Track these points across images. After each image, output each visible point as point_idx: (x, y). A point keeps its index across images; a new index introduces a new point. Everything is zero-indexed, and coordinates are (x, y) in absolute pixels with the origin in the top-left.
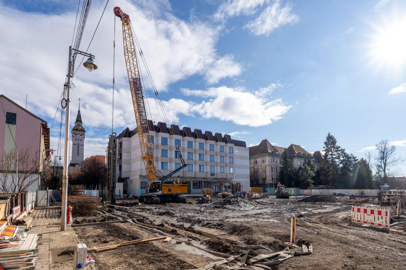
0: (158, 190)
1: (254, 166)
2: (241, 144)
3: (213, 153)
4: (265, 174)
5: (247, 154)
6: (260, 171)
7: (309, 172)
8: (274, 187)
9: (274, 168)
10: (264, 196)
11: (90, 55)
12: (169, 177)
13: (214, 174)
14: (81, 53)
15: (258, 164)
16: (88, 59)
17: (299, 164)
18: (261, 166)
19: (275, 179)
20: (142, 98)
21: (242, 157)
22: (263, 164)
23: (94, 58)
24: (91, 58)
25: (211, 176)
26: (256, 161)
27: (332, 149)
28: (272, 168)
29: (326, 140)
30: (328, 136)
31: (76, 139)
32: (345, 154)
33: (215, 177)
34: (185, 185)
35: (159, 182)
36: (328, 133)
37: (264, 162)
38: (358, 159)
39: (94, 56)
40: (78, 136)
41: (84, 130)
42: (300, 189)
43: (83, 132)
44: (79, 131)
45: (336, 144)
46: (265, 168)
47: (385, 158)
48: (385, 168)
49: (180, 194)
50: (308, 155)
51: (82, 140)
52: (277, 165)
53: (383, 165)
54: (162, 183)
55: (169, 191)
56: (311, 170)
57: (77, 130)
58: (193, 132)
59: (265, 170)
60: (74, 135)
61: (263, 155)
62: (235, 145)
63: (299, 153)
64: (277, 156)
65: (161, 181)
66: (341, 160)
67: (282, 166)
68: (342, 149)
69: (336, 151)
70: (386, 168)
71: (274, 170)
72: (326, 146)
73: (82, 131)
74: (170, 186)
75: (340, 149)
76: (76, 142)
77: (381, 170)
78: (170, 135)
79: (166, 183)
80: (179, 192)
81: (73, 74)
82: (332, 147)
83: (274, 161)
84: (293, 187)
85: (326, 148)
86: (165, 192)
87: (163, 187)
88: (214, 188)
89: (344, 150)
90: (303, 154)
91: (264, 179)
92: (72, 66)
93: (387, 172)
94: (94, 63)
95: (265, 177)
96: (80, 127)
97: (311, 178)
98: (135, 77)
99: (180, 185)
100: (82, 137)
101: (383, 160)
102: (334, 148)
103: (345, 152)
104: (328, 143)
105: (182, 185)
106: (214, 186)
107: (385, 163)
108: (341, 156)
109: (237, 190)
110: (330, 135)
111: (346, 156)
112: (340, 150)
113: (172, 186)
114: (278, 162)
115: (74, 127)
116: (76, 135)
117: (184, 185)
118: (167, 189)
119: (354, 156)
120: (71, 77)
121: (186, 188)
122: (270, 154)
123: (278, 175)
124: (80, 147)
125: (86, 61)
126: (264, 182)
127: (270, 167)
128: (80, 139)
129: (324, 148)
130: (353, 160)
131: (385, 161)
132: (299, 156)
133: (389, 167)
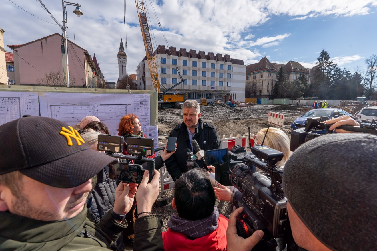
0: (161, 99)
1: (253, 81)
2: (240, 62)
3: (213, 70)
4: (261, 87)
5: (244, 70)
6: (258, 85)
7: (301, 85)
8: (268, 98)
9: (270, 82)
10: (249, 105)
11: (77, 4)
12: (170, 90)
13: (214, 87)
14: (71, 4)
15: (257, 79)
16: (76, 8)
17: (295, 78)
18: (259, 80)
19: (271, 91)
20: (148, 29)
21: (239, 74)
22: (261, 79)
23: (80, 7)
24: (78, 7)
25: (212, 89)
26: (255, 77)
27: (325, 64)
28: (268, 82)
29: (320, 56)
30: (322, 52)
31: (120, 62)
32: (336, 68)
33: (215, 89)
34: (182, 96)
35: (161, 94)
36: (322, 50)
37: (261, 77)
38: (350, 73)
39: (80, 5)
40: (122, 59)
41: (126, 55)
42: (290, 100)
43: (125, 57)
44: (122, 55)
45: (329, 60)
46: (262, 82)
47: (374, 72)
48: (371, 82)
49: (178, 102)
50: (305, 70)
51: (125, 62)
52: (273, 80)
53: (370, 78)
54: (164, 94)
55: (169, 100)
56: (302, 84)
57: (120, 55)
58: (198, 53)
59: (262, 84)
60: (119, 59)
61: (261, 71)
62: (233, 63)
63: (296, 69)
64: (274, 72)
65: (163, 93)
66: (332, 75)
67: (277, 80)
68: (334, 65)
69: (328, 66)
70: (373, 80)
71: (270, 84)
72: (319, 62)
73: (124, 55)
74: (170, 96)
75: (332, 64)
76: (121, 64)
77: (368, 83)
78: (179, 57)
79: (167, 94)
80: (177, 101)
81: (66, 20)
82: (324, 63)
83: (270, 76)
84: (285, 98)
85: (319, 63)
86: (166, 101)
87: (165, 97)
88: (214, 98)
89: (336, 65)
90: (300, 70)
91: (261, 91)
92: (65, 15)
93: (373, 84)
94: (81, 11)
95: (261, 90)
96: (123, 53)
97: (301, 91)
98: (142, 12)
99: (178, 96)
100: (124, 60)
101: (371, 74)
102: (327, 63)
103: (337, 67)
104: (322, 58)
105: (179, 96)
106: (214, 97)
107: (372, 76)
108: (333, 71)
109: (229, 100)
110: (324, 51)
111: (338, 71)
112: (331, 66)
113: (172, 96)
114: (274, 77)
115: (119, 53)
116: (120, 58)
117: (180, 96)
118: (168, 98)
119: (347, 70)
120: (66, 22)
121: (183, 98)
122: (267, 71)
123: (273, 88)
124: (124, 68)
125: (75, 10)
126: (261, 94)
127: (267, 81)
128: (123, 61)
129: (317, 63)
130: (346, 74)
131: (373, 74)
132: (295, 72)
133: (376, 80)
